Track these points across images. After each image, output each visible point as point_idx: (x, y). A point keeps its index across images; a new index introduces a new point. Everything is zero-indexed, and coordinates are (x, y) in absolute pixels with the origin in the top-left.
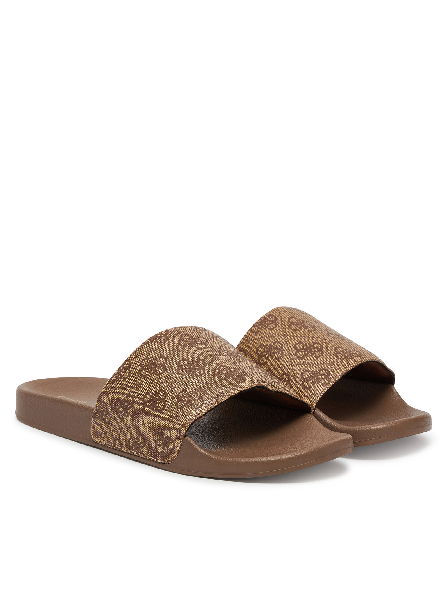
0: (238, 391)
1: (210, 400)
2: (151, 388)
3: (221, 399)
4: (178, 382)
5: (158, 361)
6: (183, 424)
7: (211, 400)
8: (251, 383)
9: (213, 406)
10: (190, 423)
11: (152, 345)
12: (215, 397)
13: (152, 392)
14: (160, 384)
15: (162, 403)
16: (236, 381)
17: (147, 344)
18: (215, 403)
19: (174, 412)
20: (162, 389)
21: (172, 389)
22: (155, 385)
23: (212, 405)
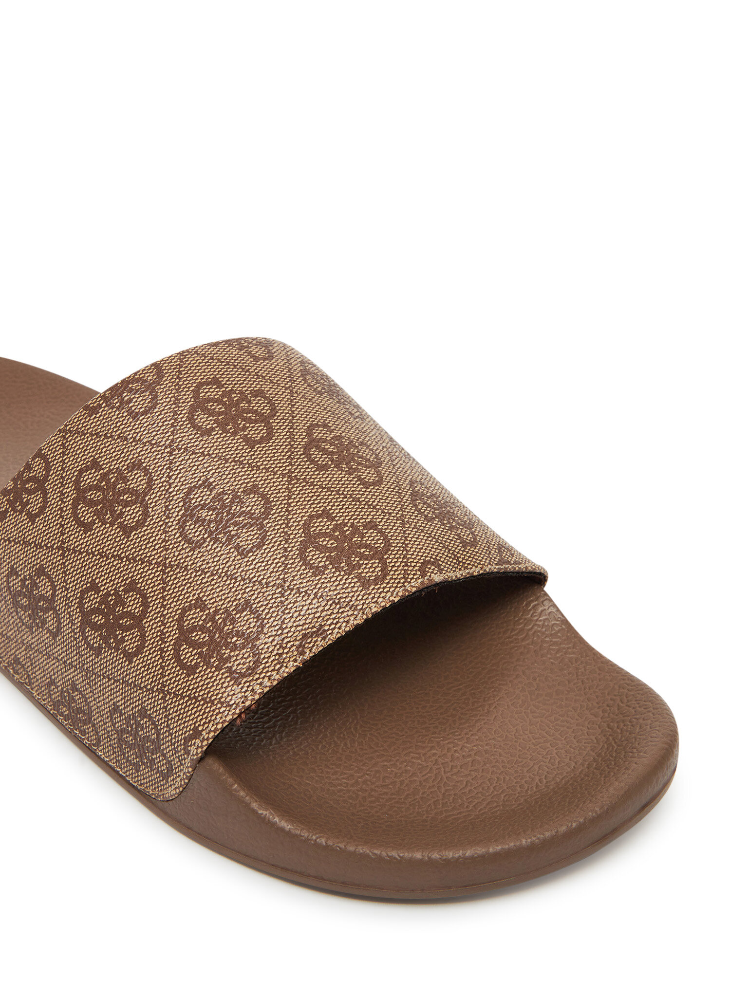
0: (365, 617)
1: (278, 650)
2: (102, 571)
3: (312, 644)
4: (182, 567)
5: (125, 480)
6: (196, 728)
7: (281, 651)
8: (403, 583)
9: (287, 670)
10: (214, 731)
11: (111, 420)
12: (296, 640)
13: (106, 587)
14: (130, 563)
15: (133, 634)
16: (359, 576)
17: (98, 413)
18: (295, 661)
19: (169, 674)
20: (133, 582)
21: (164, 589)
22: (115, 563)
23: (286, 667)
